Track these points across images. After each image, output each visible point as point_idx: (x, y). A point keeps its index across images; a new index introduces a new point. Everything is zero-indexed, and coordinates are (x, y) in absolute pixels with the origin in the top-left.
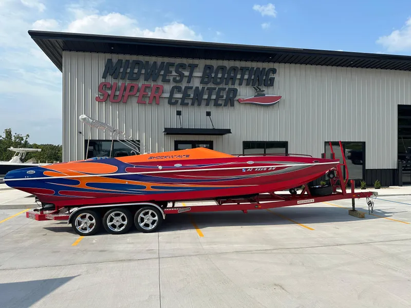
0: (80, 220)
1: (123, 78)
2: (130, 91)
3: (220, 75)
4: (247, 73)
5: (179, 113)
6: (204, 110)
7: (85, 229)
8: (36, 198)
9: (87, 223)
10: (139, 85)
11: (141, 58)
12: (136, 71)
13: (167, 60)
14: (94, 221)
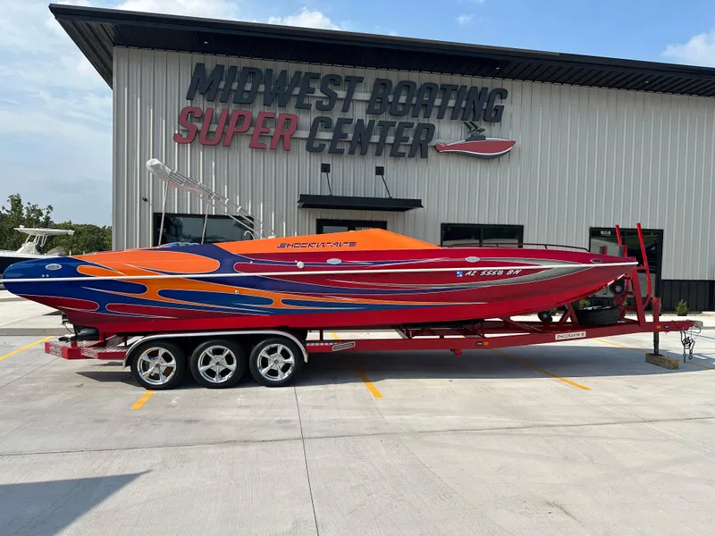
0: (147, 359)
1: (224, 101)
2: (237, 124)
3: (403, 99)
4: (453, 95)
5: (326, 168)
6: (371, 163)
7: (156, 377)
8: (64, 317)
9: (159, 365)
10: (254, 114)
11: (258, 64)
12: (248, 87)
13: (305, 68)
14: (173, 362)
